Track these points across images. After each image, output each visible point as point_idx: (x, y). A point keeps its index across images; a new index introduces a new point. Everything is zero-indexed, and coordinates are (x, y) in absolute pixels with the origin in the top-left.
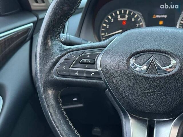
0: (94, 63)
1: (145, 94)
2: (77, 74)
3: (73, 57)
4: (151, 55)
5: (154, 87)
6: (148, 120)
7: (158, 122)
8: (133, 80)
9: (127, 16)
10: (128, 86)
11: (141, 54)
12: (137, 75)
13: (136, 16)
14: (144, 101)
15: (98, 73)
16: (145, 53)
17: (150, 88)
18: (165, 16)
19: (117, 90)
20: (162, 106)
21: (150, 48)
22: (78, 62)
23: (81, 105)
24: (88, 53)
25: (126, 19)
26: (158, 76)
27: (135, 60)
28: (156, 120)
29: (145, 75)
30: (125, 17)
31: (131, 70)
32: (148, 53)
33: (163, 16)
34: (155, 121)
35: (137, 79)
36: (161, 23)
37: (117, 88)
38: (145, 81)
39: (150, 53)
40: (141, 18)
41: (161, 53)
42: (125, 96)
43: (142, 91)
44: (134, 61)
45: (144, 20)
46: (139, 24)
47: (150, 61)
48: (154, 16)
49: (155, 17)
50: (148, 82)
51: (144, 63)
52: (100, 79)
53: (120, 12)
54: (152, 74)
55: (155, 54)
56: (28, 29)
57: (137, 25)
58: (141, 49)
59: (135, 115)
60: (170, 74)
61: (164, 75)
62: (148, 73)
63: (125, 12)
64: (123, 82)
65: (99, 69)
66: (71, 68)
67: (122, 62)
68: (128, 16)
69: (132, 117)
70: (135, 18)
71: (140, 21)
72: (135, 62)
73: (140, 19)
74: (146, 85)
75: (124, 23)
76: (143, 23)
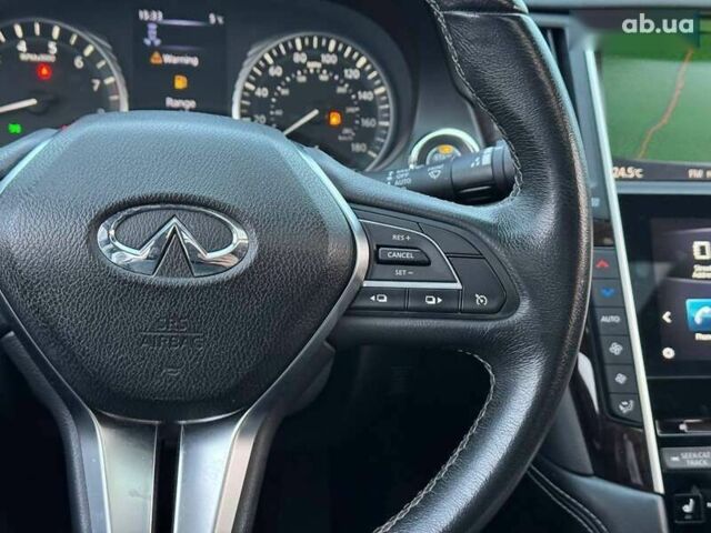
1: (151, 340)
4: (170, 213)
5: (182, 318)
6: (160, 426)
7: (191, 429)
8: (111, 298)
9: (53, 47)
10: (93, 319)
11: (135, 209)
12: (125, 281)
13: (88, 51)
14: (149, 366)
16: (149, 207)
17: (168, 322)
18: (195, 62)
19: (55, 336)
20: (205, 376)
21: (167, 191)
25: (50, 58)
26: (193, 281)
27: (116, 229)
28: (183, 422)
29: (151, 281)
30: (46, 51)
31: (104, 266)
32: (158, 206)
34: (180, 426)
35: (126, 295)
36: (180, 83)
37: (52, 328)
38: (153, 299)
39: (167, 206)
40: (108, 62)
41: (202, 209)
42: (83, 353)
43: (140, 331)
44: (112, 232)
45: (119, 68)
46: (102, 80)
47: (165, 234)
48: (156, 55)
49: (160, 62)
50: (161, 304)
51: (148, 241)
54: (173, 276)
55: (183, 209)
57: (93, 84)
58: (137, 193)
59: (115, 413)
60: (229, 274)
61: (210, 279)
62: (161, 274)
63: (47, 29)
64: (73, 304)
67: (70, 236)
68: (57, 46)
69: (104, 421)
70: (85, 59)
71: (107, 72)
72: (116, 237)
73: (107, 64)
74: (154, 312)
75: (44, 71)
76: (115, 79)
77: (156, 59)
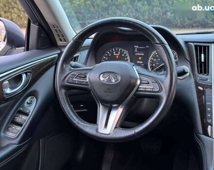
0: (86, 77)
2: (76, 82)
3: (76, 73)
10: (99, 88)
11: (105, 73)
15: (87, 82)
18: (143, 54)
19: (95, 91)
22: (77, 76)
23: (86, 110)
24: (83, 72)
25: (118, 54)
30: (118, 53)
33: (141, 54)
36: (140, 58)
40: (127, 55)
41: (114, 73)
43: (105, 90)
45: (129, 56)
52: (88, 85)
53: (115, 50)
56: (55, 58)
57: (125, 59)
63: (118, 50)
65: (88, 80)
66: (74, 79)
68: (120, 52)
70: (124, 54)
76: (128, 58)
77: (136, 54)
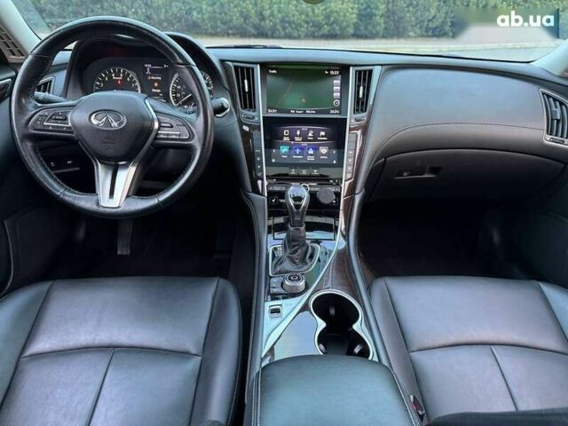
0: (66, 119)
2: (50, 128)
3: (47, 113)
5: (110, 137)
7: (121, 166)
11: (99, 112)
13: (130, 76)
15: (70, 128)
22: (51, 118)
23: (77, 169)
24: (60, 111)
25: (121, 78)
30: (119, 76)
32: (104, 111)
33: (157, 78)
36: (156, 84)
39: (106, 111)
45: (138, 81)
51: (102, 119)
52: (72, 133)
53: (114, 70)
56: (6, 85)
57: (132, 86)
62: (105, 127)
63: (119, 70)
65: (70, 125)
66: (45, 124)
67: (86, 119)
68: (122, 75)
71: (135, 82)
75: (119, 82)
76: (138, 84)
77: (149, 78)
